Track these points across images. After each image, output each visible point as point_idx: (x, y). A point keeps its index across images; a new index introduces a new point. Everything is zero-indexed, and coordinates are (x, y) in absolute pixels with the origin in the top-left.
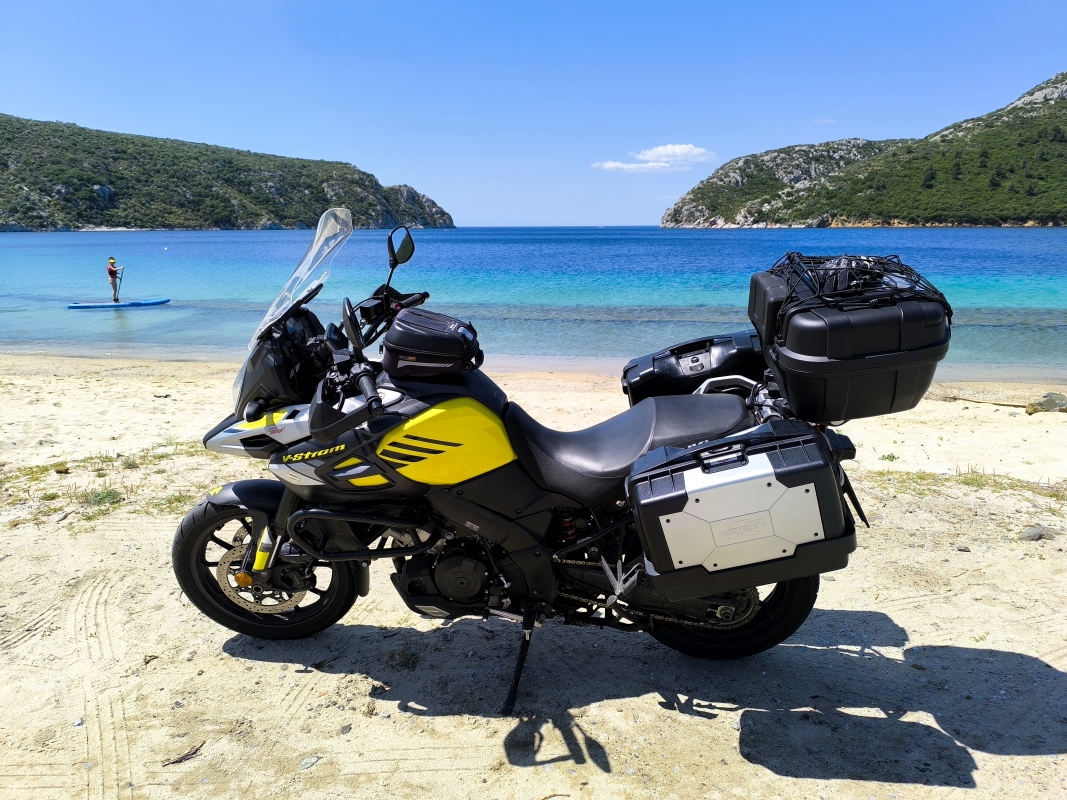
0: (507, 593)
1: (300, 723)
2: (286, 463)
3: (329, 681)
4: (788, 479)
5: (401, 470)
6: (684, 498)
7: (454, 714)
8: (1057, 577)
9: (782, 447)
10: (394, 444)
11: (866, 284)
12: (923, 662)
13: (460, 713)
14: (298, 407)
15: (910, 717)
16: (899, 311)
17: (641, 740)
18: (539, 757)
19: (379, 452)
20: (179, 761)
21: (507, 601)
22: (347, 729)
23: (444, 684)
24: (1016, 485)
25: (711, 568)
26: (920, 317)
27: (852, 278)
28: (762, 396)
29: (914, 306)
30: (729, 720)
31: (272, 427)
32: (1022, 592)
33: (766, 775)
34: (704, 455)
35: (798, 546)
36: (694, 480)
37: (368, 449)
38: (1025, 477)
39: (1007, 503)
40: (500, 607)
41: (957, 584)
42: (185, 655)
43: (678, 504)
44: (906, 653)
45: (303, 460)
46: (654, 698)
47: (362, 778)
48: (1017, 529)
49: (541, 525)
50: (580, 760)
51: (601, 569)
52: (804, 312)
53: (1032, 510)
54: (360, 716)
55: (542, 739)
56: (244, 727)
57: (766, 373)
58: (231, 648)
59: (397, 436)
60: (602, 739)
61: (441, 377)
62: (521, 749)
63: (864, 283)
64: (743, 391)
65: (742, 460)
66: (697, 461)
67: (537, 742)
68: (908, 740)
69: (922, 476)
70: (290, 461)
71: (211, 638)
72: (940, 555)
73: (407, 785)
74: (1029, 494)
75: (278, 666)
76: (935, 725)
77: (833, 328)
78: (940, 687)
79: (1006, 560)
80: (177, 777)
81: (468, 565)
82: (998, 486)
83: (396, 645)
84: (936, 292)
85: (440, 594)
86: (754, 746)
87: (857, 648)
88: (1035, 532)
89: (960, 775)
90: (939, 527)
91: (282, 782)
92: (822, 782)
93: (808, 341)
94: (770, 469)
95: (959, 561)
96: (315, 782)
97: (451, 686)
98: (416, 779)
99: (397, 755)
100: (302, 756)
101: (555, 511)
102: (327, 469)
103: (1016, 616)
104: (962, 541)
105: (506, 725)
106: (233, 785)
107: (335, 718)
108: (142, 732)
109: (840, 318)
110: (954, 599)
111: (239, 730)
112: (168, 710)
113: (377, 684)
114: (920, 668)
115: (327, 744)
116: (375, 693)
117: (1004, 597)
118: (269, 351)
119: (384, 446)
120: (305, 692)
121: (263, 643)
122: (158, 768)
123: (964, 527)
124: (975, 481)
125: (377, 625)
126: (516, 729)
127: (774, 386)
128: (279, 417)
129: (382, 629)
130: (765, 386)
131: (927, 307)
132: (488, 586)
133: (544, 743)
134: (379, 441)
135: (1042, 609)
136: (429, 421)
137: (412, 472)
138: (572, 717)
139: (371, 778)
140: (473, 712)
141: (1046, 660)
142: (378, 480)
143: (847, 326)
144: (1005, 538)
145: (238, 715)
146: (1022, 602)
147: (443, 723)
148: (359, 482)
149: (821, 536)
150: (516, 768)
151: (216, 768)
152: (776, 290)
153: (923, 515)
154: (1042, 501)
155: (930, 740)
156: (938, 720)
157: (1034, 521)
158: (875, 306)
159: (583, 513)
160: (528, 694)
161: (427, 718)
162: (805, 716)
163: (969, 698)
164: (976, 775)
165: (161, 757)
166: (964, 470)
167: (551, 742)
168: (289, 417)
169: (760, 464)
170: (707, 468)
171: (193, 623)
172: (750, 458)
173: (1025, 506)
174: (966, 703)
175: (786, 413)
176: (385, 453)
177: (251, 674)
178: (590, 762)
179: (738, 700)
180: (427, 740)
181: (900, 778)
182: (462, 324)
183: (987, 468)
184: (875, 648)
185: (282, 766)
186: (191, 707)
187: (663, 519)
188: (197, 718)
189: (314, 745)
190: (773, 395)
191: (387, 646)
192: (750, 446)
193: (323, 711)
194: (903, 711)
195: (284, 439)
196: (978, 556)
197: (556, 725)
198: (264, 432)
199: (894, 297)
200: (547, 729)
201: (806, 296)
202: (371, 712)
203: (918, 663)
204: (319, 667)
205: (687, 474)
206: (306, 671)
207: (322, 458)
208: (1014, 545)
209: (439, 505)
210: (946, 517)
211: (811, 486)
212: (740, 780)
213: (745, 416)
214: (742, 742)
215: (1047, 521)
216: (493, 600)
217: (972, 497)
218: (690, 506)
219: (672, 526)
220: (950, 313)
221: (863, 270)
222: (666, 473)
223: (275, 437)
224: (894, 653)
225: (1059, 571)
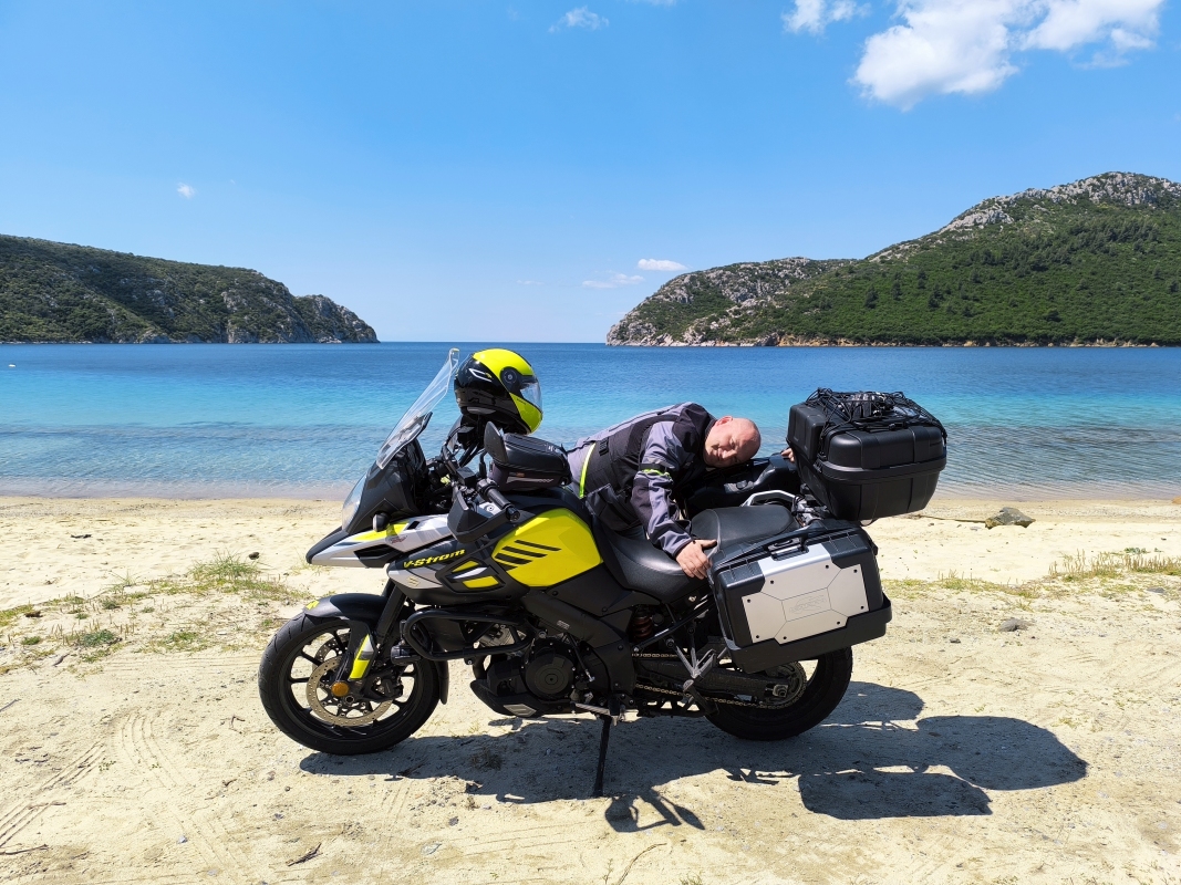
0: (591, 688)
1: (407, 820)
2: (407, 569)
3: (423, 786)
4: (841, 562)
5: (510, 572)
6: (762, 580)
7: (550, 800)
8: (1034, 660)
9: (833, 538)
10: (507, 549)
11: (884, 413)
12: (938, 730)
13: (554, 799)
14: (418, 519)
15: (932, 770)
16: (911, 433)
17: (721, 805)
18: (640, 825)
19: (494, 555)
20: (303, 860)
21: (589, 696)
22: (454, 821)
23: (532, 778)
24: (989, 587)
25: (781, 641)
26: (921, 438)
27: (873, 409)
28: (801, 505)
29: (921, 429)
30: (789, 785)
31: (395, 538)
32: (1007, 672)
33: (830, 821)
34: (771, 547)
35: (849, 618)
36: (767, 566)
37: (486, 553)
38: (996, 581)
39: (985, 602)
40: (582, 702)
41: (955, 669)
42: (264, 775)
43: (756, 586)
44: (919, 723)
45: (425, 565)
46: (720, 775)
47: (485, 856)
48: (996, 623)
49: (622, 622)
50: (677, 823)
51: (679, 660)
52: (841, 433)
53: (1006, 607)
54: (464, 810)
55: (637, 812)
56: (352, 829)
57: (803, 486)
58: (309, 766)
59: (510, 542)
60: (688, 806)
61: (541, 491)
62: (621, 819)
63: (880, 412)
64: (787, 503)
65: (803, 550)
66: (765, 552)
67: (634, 815)
68: (936, 787)
69: (909, 584)
70: (412, 567)
71: (285, 758)
72: (936, 647)
73: (527, 856)
74: (1001, 594)
75: (365, 777)
76: (954, 775)
77: (866, 445)
78: (954, 747)
79: (992, 648)
80: (308, 872)
81: (559, 661)
82: (974, 589)
83: (474, 750)
84: (934, 419)
85: (529, 692)
86: (816, 800)
87: (879, 723)
88: (1011, 623)
89: (981, 807)
90: (931, 624)
91: (410, 866)
92: (874, 821)
93: (846, 455)
94: (828, 555)
95: (953, 650)
96: (443, 863)
97: (538, 780)
98: (535, 852)
99: (510, 836)
100: (422, 845)
101: (633, 609)
102: (447, 572)
103: (1005, 690)
104: (953, 635)
105: (604, 804)
106: (365, 873)
107: (442, 814)
108: (253, 842)
109: (870, 437)
110: (954, 681)
111: (350, 831)
112: (271, 822)
113: (471, 783)
114: (935, 735)
115: (441, 833)
116: (469, 789)
117: (994, 677)
118: (395, 470)
119: (499, 550)
120: (401, 796)
121: (341, 758)
122: (285, 867)
123: (952, 624)
124: (955, 584)
125: (450, 735)
126: (611, 807)
127: (811, 497)
128: (400, 528)
129: (456, 738)
130: (803, 497)
131: (931, 430)
132: (574, 682)
133: (640, 815)
134: (495, 545)
135: (1025, 684)
136: (535, 528)
137: (520, 574)
138: (657, 794)
139: (493, 855)
140: (568, 797)
141: (1033, 722)
142: (490, 581)
143: (874, 444)
144: (988, 631)
145: (343, 819)
146: (1009, 680)
147: (541, 808)
148: (471, 584)
149: (866, 609)
150: (621, 834)
151: (340, 863)
152: (815, 418)
153: (916, 615)
154: (1013, 599)
155: (953, 786)
156: (954, 771)
157: (1009, 615)
158: (893, 429)
159: (658, 609)
160: (613, 780)
161: (526, 806)
162: (852, 777)
163: (978, 754)
164: (990, 805)
165: (282, 859)
166: (946, 576)
167: (645, 813)
168: (410, 528)
169: (818, 552)
170: (775, 557)
171: (257, 748)
172: (810, 547)
173: (999, 604)
174: (976, 757)
175: (827, 516)
176: (500, 556)
177: (339, 786)
178: (685, 825)
179: (793, 771)
180: (532, 822)
181: (935, 814)
182: (555, 447)
183: (963, 574)
184: (897, 722)
185: (406, 855)
186: (293, 817)
187: (745, 599)
188: (304, 826)
189: (427, 837)
190: (810, 504)
191: (465, 751)
192: (806, 541)
193: (426, 809)
194: (926, 767)
195: (403, 547)
196: (968, 646)
197: (646, 800)
198: (385, 542)
199: (905, 423)
200: (638, 803)
201: (839, 423)
202: (472, 806)
203: (934, 731)
204: (406, 774)
205: (760, 562)
206: (394, 779)
207: (444, 562)
208: (995, 636)
209: (533, 607)
210: (936, 616)
211: (858, 567)
212: (812, 827)
213: (792, 521)
214: (804, 799)
215: (1019, 615)
216: (573, 695)
217: (954, 598)
218: (766, 587)
219: (753, 605)
220: (945, 436)
221: (881, 403)
222: (744, 563)
223: (397, 546)
224: (910, 725)
225: (1035, 654)
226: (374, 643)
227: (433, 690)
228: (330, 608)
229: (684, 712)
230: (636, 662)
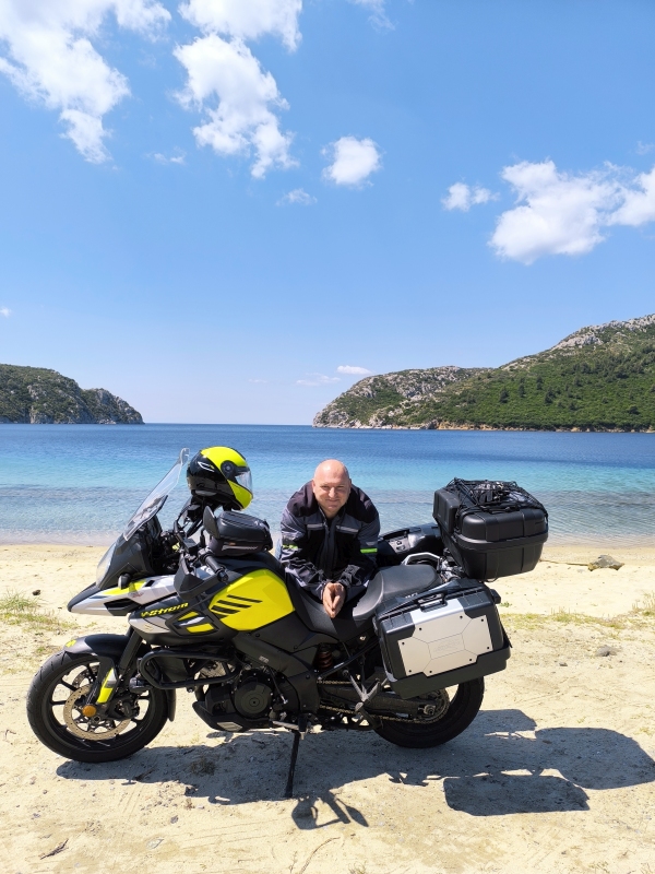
0: (285, 708)
1: (138, 819)
2: (144, 618)
3: (151, 789)
4: (472, 613)
5: (223, 620)
6: (413, 628)
7: (251, 801)
8: (621, 679)
9: (466, 594)
10: (220, 602)
11: (502, 498)
12: (549, 739)
13: (255, 800)
14: (153, 579)
15: (546, 773)
16: (521, 514)
17: (383, 804)
18: (318, 823)
19: (210, 607)
20: (53, 854)
21: (284, 715)
22: (175, 819)
23: (238, 782)
24: (589, 620)
25: (428, 674)
26: (529, 518)
27: (494, 495)
28: (444, 565)
29: (529, 511)
30: (436, 786)
31: (135, 593)
32: (601, 690)
33: (466, 817)
34: (420, 601)
35: (479, 656)
36: (417, 616)
37: (204, 605)
38: (594, 615)
39: (585, 632)
40: (278, 719)
41: (563, 688)
42: (27, 780)
43: (409, 632)
44: (537, 733)
45: (157, 615)
46: (385, 777)
47: (197, 850)
48: (594, 650)
49: (309, 657)
50: (346, 821)
51: (352, 686)
52: (470, 514)
53: (601, 636)
54: (182, 810)
55: (317, 811)
56: (94, 826)
57: (445, 550)
58: (64, 772)
59: (223, 596)
60: (357, 806)
61: (248, 556)
62: (304, 818)
63: (499, 498)
64: (433, 563)
65: (443, 603)
66: (416, 605)
67: (314, 813)
68: (548, 786)
69: (530, 617)
70: (147, 616)
71: (45, 766)
72: (549, 669)
73: (231, 850)
74: (598, 626)
75: (107, 782)
76: (562, 777)
77: (489, 524)
78: (562, 753)
79: (588, 669)
80: (55, 864)
81: (260, 688)
82: (578, 621)
83: (194, 758)
84: (538, 503)
85: (237, 712)
86: (457, 800)
87: (506, 734)
88: (605, 650)
89: (580, 803)
90: (546, 651)
91: (138, 859)
92: (501, 817)
93: (474, 531)
94: (461, 608)
95: (561, 672)
96: (163, 856)
97: (243, 784)
98: (237, 846)
99: (218, 832)
100: (147, 840)
101: (319, 646)
102: (174, 624)
103: (599, 705)
104: (562, 659)
105: (292, 804)
106: (102, 864)
107: (165, 813)
108: (14, 838)
109: (492, 518)
110: (562, 697)
111: (92, 828)
112: (29, 820)
113: (190, 787)
114: (548, 742)
115: (163, 830)
116: (188, 793)
117: (591, 694)
118: (137, 541)
119: (215, 603)
120: (135, 798)
121: (89, 766)
122: (38, 860)
123: (561, 650)
124: (563, 618)
125: (176, 746)
126: (298, 806)
127: (451, 559)
128: (140, 586)
129: (180, 748)
130: (445, 558)
131: (536, 512)
132: (272, 704)
133: (319, 813)
134: (211, 599)
135: (615, 700)
136: (243, 586)
137: (231, 621)
138: (333, 795)
139: (203, 849)
140: (265, 798)
141: (620, 731)
142: (207, 627)
143: (495, 523)
144: (587, 655)
145: (88, 818)
146: (603, 697)
147: (246, 808)
148: (193, 630)
149: (491, 649)
150: (305, 831)
151: (83, 857)
152: (452, 501)
153: (534, 643)
154: (607, 630)
155: (561, 785)
156: (562, 773)
157: (603, 643)
158: (509, 512)
159: (336, 647)
160: (301, 783)
161: (231, 806)
162: (484, 778)
163: (579, 758)
164: (588, 802)
165: (36, 853)
166: (557, 611)
167: (324, 812)
168: (147, 586)
169: (454, 605)
170: (423, 609)
171: (24, 757)
172: (449, 602)
173: (596, 634)
174: (578, 761)
175: (463, 575)
176: (214, 608)
177: (86, 789)
178: (353, 822)
179: (441, 773)
180: (236, 820)
181: (546, 809)
182: (260, 521)
183: (571, 609)
184: (520, 733)
185: (135, 849)
186: (48, 817)
187: (400, 642)
188: (56, 824)
189: (153, 833)
190: (451, 564)
191: (188, 759)
192: (446, 595)
193: (153, 809)
194: (541, 770)
195: (141, 601)
196: (573, 668)
197: (324, 800)
198: (127, 596)
199: (517, 507)
200: (318, 804)
201: (470, 505)
202: (190, 806)
203: (547, 739)
204: (139, 779)
205: (412, 613)
206: (130, 783)
207: (172, 613)
208: (593, 660)
209: (241, 646)
210: (550, 644)
211: (484, 617)
212: (452, 822)
213: (437, 577)
214: (447, 798)
215: (611, 643)
216: (272, 714)
217: (563, 629)
218: (416, 633)
219: (406, 648)
220: (547, 516)
221: (500, 491)
222: (399, 613)
223: (137, 600)
224: (530, 735)
225: (622, 675)
226: (117, 675)
227: (164, 710)
228: (84, 646)
229: (356, 726)
230: (320, 688)
